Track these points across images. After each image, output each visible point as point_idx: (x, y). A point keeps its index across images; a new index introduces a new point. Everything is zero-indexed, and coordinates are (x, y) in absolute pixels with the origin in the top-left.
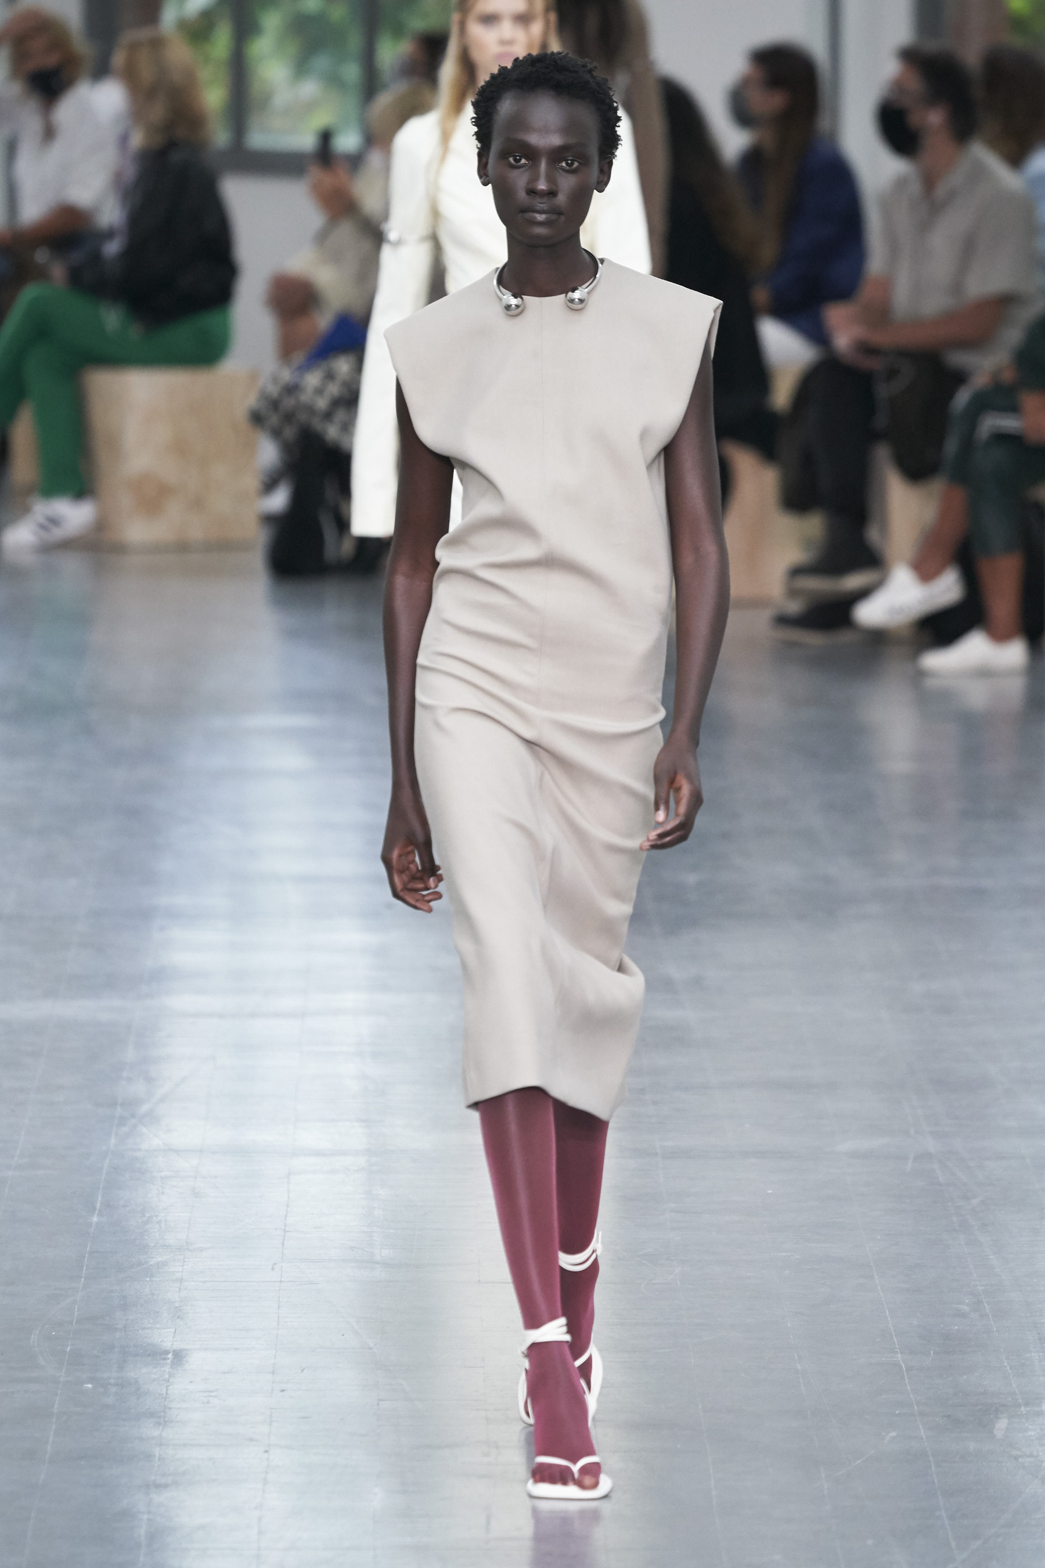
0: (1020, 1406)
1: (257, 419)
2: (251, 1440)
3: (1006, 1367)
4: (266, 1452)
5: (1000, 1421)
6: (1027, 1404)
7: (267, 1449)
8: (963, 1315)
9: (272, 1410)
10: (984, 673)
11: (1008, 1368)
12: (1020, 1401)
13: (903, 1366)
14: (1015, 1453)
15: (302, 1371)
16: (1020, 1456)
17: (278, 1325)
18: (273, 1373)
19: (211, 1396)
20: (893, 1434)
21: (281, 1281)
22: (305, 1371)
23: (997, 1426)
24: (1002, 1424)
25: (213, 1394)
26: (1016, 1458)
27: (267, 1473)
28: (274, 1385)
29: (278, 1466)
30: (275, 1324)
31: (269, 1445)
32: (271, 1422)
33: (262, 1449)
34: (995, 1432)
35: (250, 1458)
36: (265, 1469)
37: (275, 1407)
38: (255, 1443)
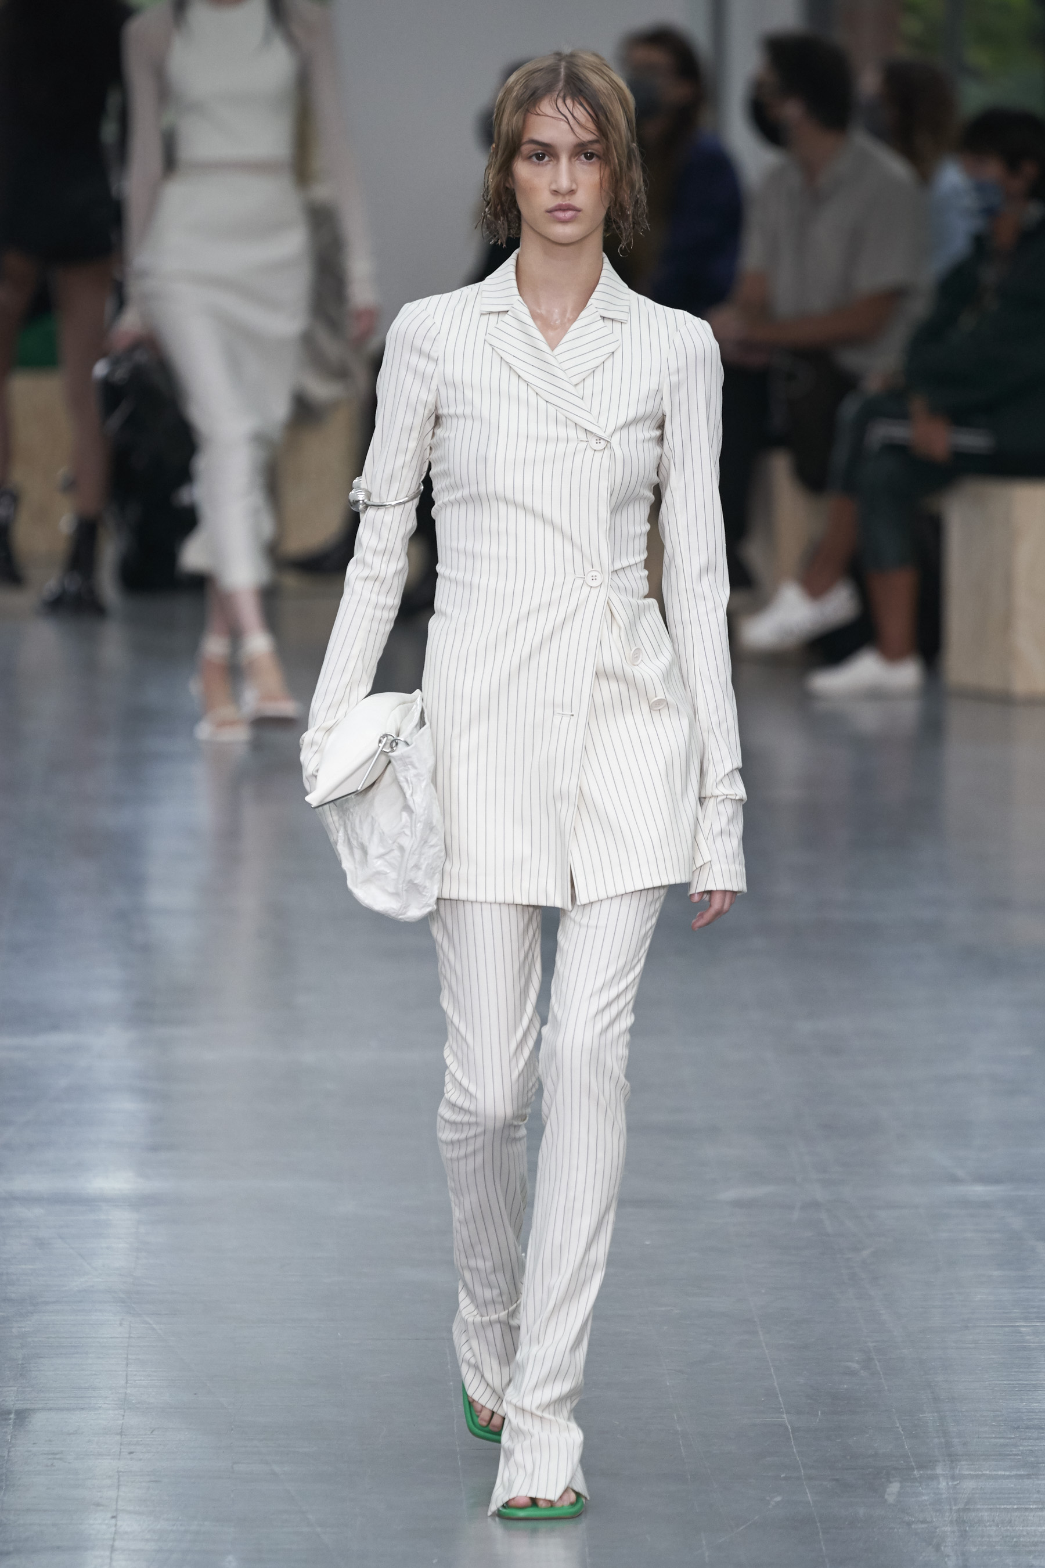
0: (912, 1469)
2: (98, 1505)
3: (898, 1427)
4: (113, 1517)
5: (891, 1485)
6: (920, 1467)
7: (115, 1514)
8: (853, 1373)
9: (121, 1473)
10: (875, 694)
11: (900, 1429)
12: (913, 1464)
13: (789, 1427)
14: (907, 1518)
15: (152, 1432)
16: (913, 1522)
17: (127, 1383)
18: (121, 1434)
19: (55, 1459)
20: (779, 1499)
21: (129, 1338)
22: (155, 1433)
23: (889, 1490)
24: (894, 1488)
25: (57, 1456)
26: (909, 1524)
27: (114, 1540)
28: (122, 1447)
29: (126, 1533)
30: (123, 1382)
31: (116, 1510)
32: (119, 1485)
33: (109, 1515)
34: (886, 1497)
35: (98, 1524)
36: (112, 1536)
37: (122, 1470)
38: (101, 1508)
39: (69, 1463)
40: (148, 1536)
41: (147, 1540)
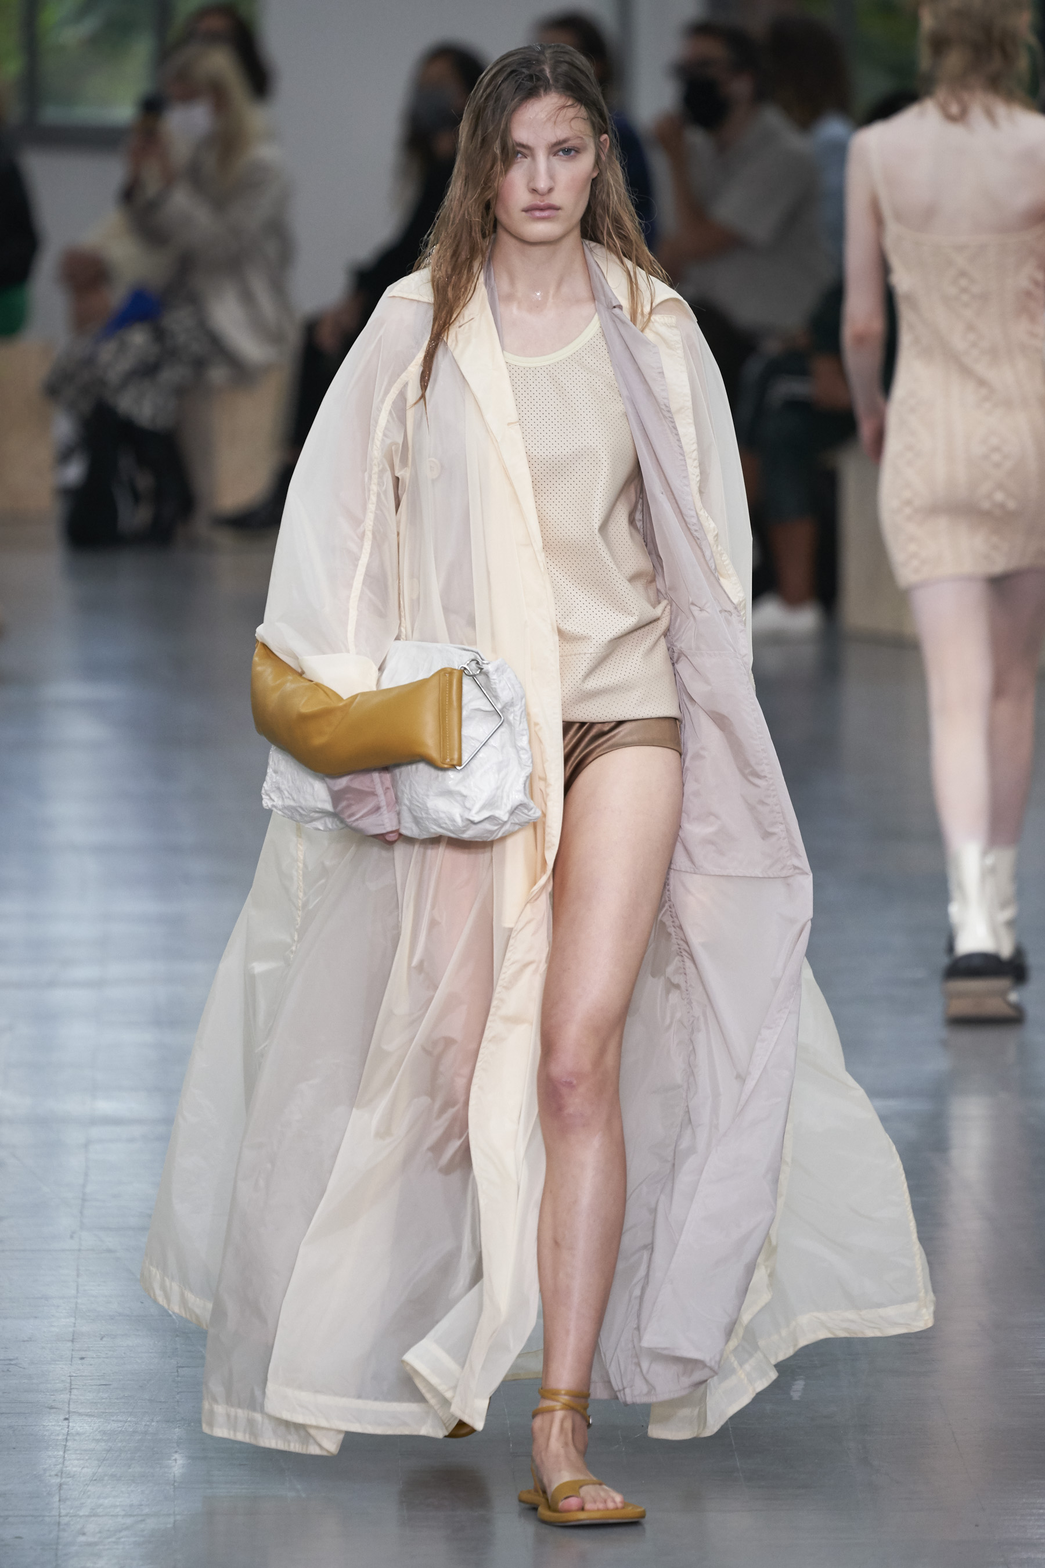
0: (816, 1367)
1: (53, 390)
2: (51, 1408)
4: (66, 1419)
5: (796, 1382)
6: (823, 1365)
7: (67, 1417)
9: (72, 1378)
12: (817, 1362)
14: (811, 1414)
15: (101, 1339)
16: (817, 1418)
17: (77, 1293)
18: (72, 1341)
19: (11, 1364)
21: (79, 1250)
22: (104, 1339)
23: (795, 1387)
24: (799, 1385)
25: (12, 1362)
26: (813, 1419)
27: (67, 1440)
28: (73, 1353)
29: (78, 1434)
30: (74, 1292)
31: (69, 1412)
32: (71, 1389)
33: (62, 1417)
34: (792, 1394)
35: (52, 1425)
36: (65, 1437)
37: (74, 1375)
38: (54, 1410)
39: (24, 1368)
40: (99, 1437)
41: (98, 1441)
